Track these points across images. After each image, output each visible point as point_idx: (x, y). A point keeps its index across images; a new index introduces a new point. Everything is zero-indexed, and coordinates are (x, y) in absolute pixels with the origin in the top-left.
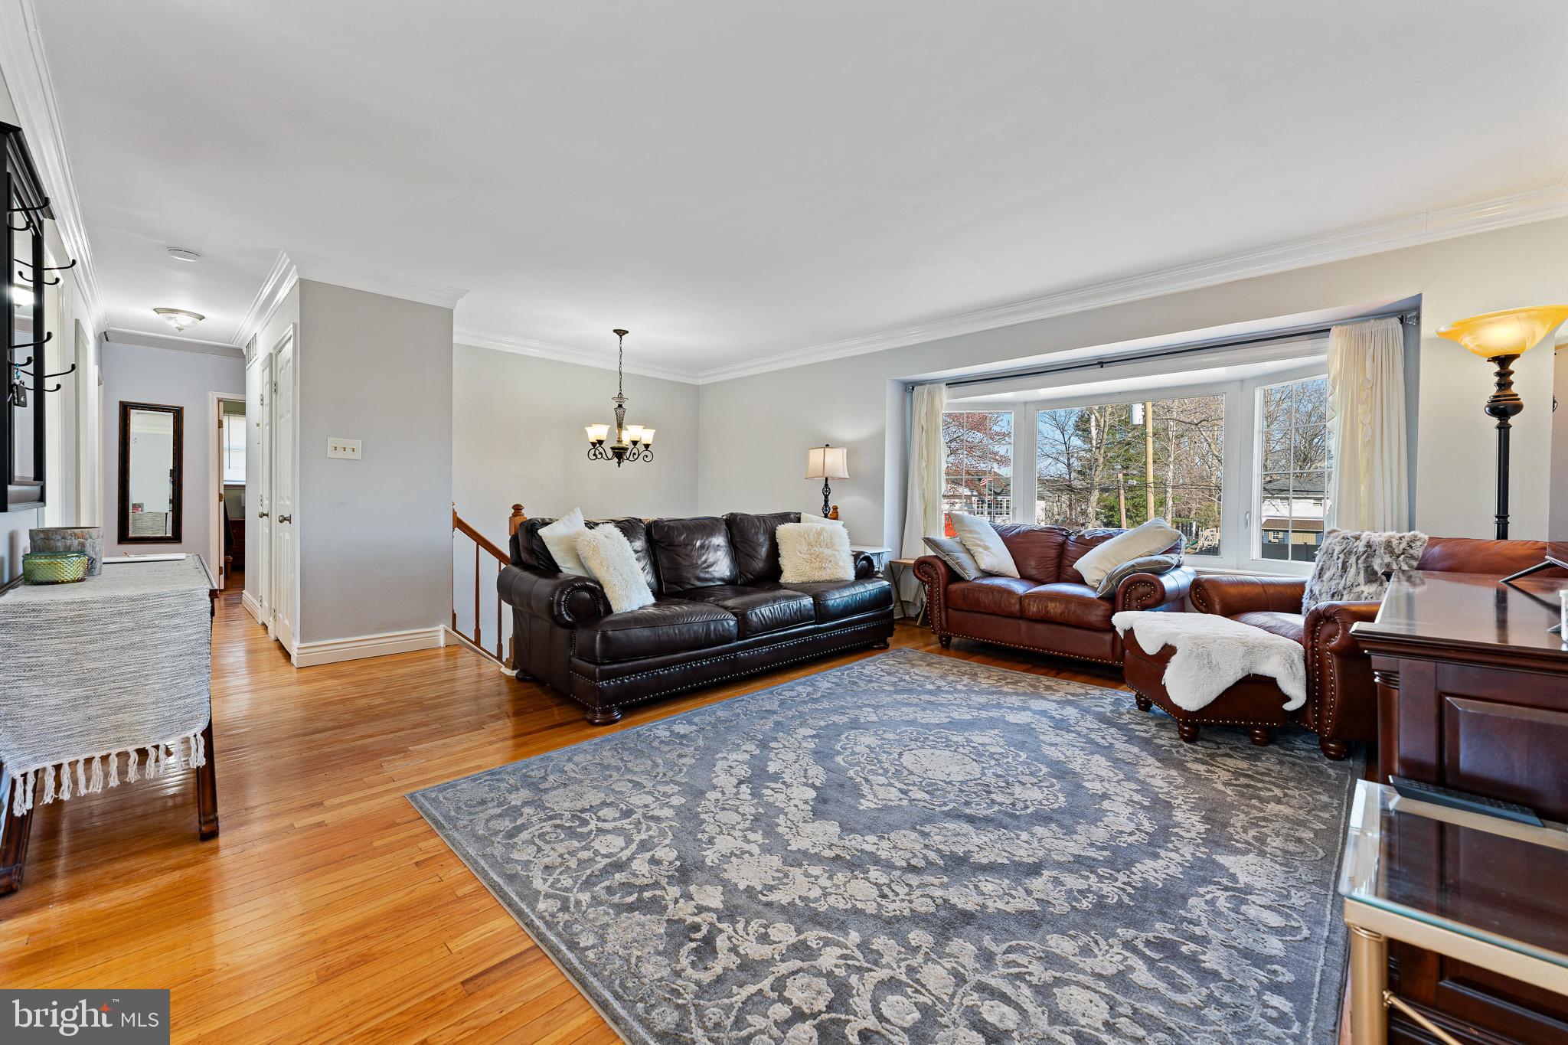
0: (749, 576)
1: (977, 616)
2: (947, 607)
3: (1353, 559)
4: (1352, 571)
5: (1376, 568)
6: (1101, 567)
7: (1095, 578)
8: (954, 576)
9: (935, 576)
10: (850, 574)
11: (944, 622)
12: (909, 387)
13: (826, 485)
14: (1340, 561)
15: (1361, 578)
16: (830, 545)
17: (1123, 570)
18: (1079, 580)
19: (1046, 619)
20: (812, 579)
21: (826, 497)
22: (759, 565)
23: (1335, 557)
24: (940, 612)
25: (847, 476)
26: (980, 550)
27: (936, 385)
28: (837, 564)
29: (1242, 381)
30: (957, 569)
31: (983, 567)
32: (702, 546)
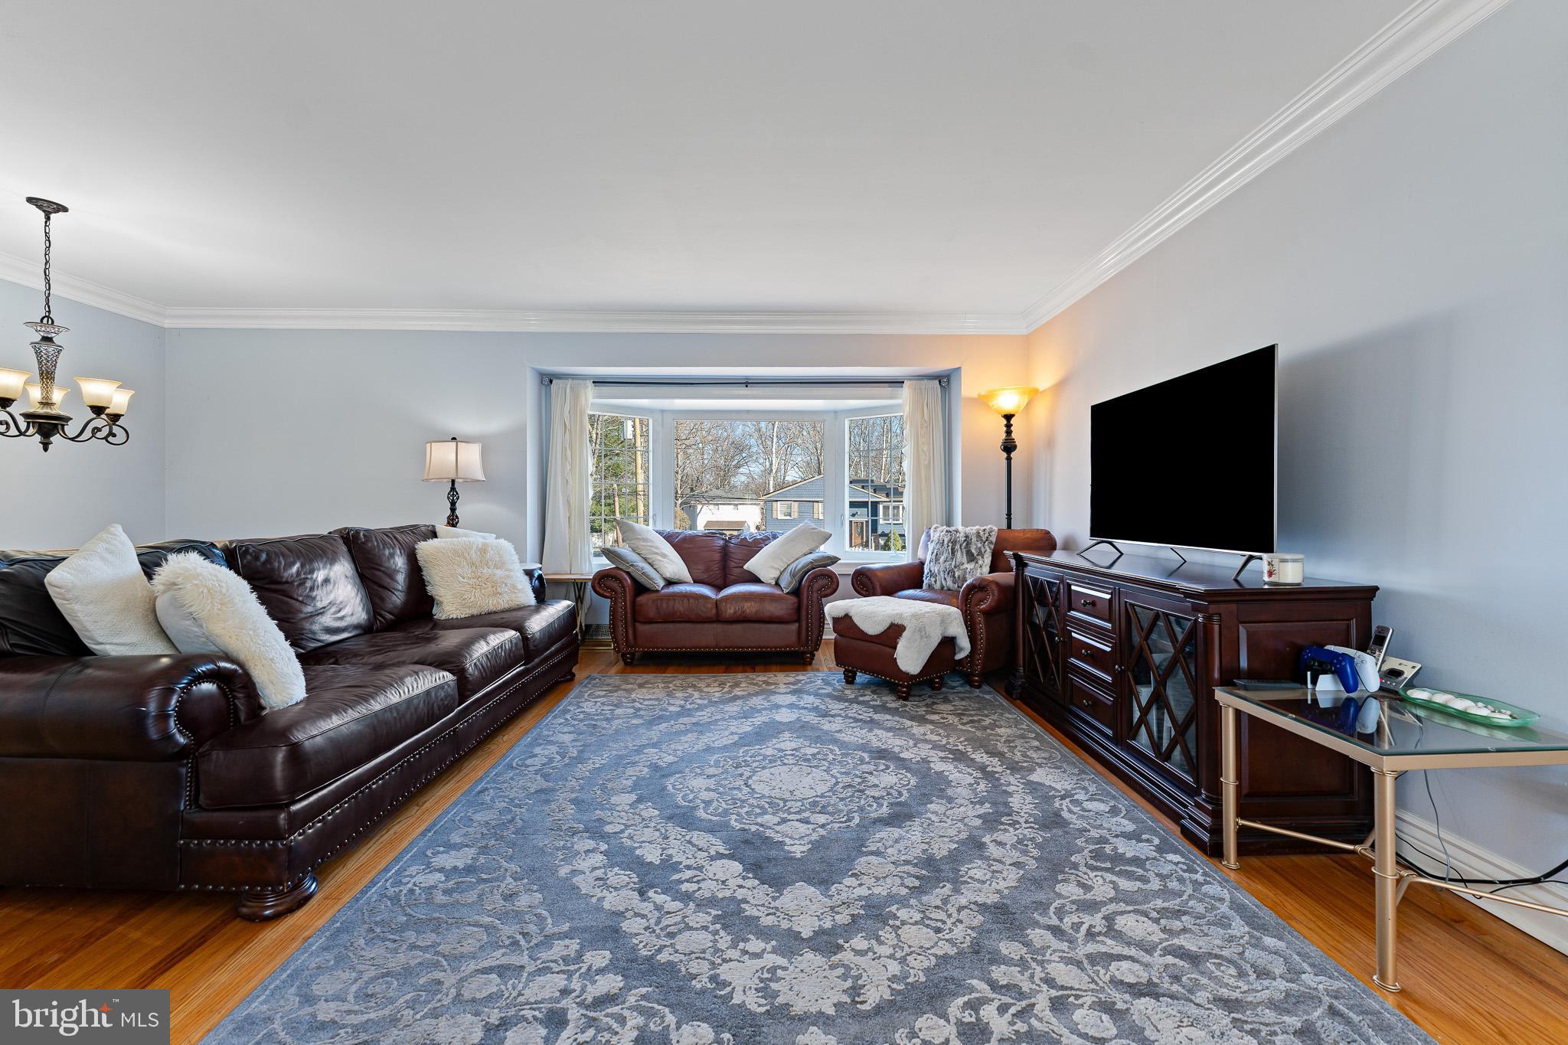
0: (389, 616)
1: (671, 626)
2: (635, 620)
3: (957, 547)
4: (959, 554)
5: (973, 551)
6: (776, 566)
7: (773, 576)
8: (640, 588)
9: (619, 590)
10: (530, 599)
11: (631, 636)
12: (547, 380)
13: (453, 489)
14: (950, 548)
15: (965, 560)
16: (501, 565)
17: (803, 567)
18: (755, 580)
19: (743, 620)
20: (485, 610)
21: (453, 504)
22: (397, 598)
23: (946, 546)
24: (626, 628)
25: (481, 477)
26: (659, 558)
27: (581, 381)
28: (514, 587)
29: (836, 412)
30: (642, 580)
31: (668, 575)
32: (326, 581)
